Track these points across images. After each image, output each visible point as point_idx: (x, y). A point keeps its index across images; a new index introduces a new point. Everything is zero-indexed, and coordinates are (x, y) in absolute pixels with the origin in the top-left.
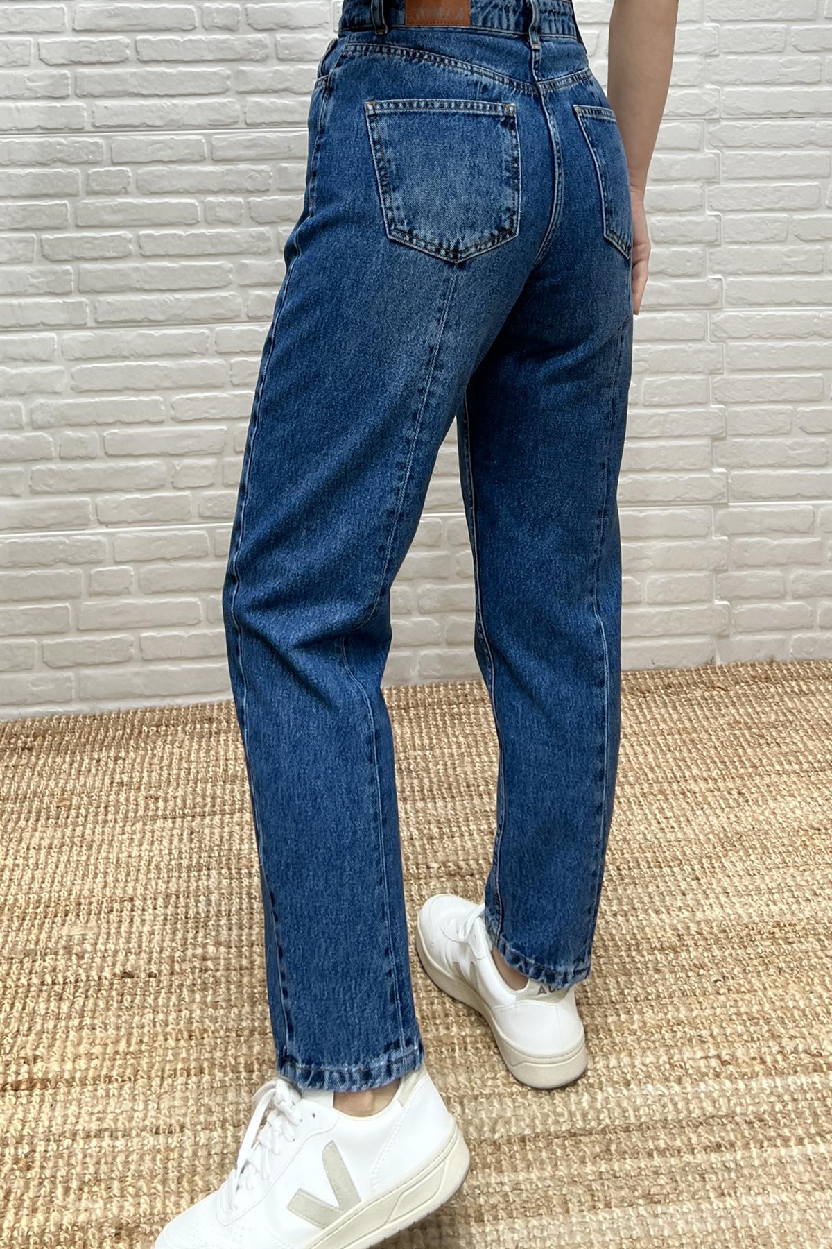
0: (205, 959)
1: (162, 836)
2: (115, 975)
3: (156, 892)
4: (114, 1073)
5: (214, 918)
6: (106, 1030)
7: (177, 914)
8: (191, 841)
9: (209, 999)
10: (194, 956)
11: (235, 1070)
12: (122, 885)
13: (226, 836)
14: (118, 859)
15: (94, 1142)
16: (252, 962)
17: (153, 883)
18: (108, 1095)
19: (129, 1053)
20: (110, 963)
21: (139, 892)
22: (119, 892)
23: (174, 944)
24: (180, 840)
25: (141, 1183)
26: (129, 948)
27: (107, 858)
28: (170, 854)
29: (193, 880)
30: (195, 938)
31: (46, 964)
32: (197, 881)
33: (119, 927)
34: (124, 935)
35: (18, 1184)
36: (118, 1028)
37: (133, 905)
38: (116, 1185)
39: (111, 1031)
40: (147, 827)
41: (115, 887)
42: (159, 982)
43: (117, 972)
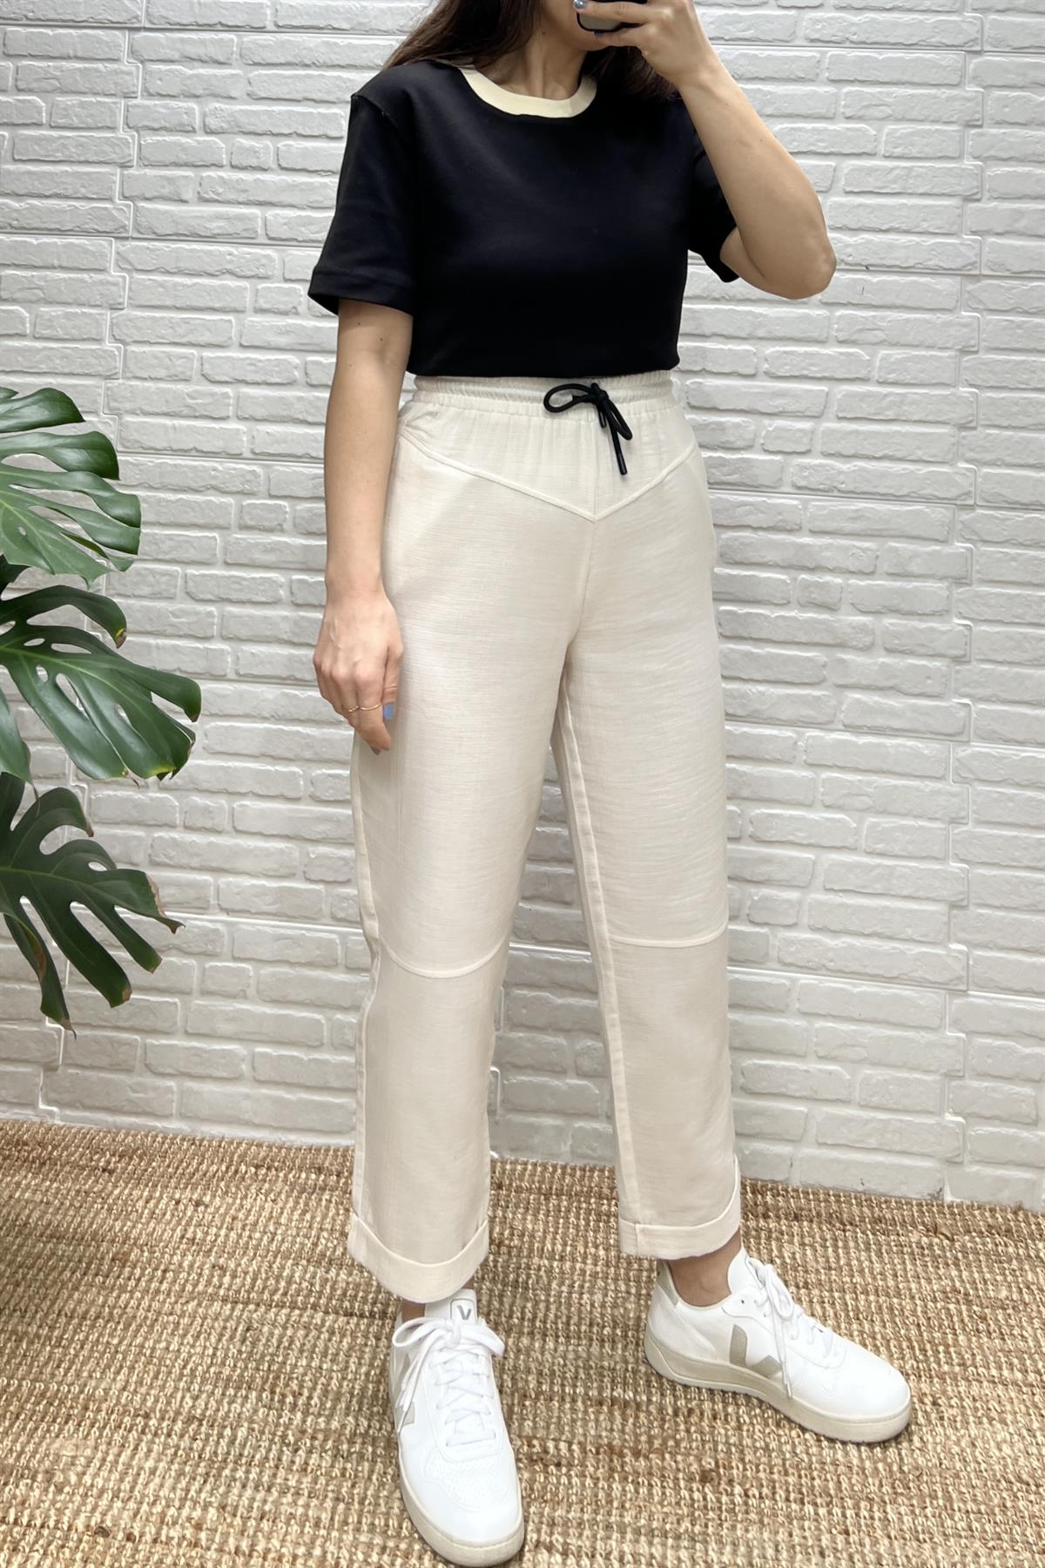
0: (198, 1527)
1: (213, 1327)
2: (89, 1527)
3: (178, 1413)
5: (231, 1466)
7: (191, 1449)
8: (243, 1341)
10: (189, 1519)
12: (143, 1390)
14: (153, 1349)
16: (252, 1548)
17: (179, 1395)
20: (89, 1507)
21: (159, 1406)
22: (138, 1398)
23: (172, 1495)
24: (232, 1338)
26: (119, 1490)
27: (142, 1346)
28: (214, 1354)
29: (226, 1400)
30: (200, 1491)
31: (18, 1492)
32: (230, 1403)
33: (119, 1455)
37: (146, 1425)
40: (200, 1310)
41: (135, 1392)
42: (136, 1551)
43: (93, 1523)
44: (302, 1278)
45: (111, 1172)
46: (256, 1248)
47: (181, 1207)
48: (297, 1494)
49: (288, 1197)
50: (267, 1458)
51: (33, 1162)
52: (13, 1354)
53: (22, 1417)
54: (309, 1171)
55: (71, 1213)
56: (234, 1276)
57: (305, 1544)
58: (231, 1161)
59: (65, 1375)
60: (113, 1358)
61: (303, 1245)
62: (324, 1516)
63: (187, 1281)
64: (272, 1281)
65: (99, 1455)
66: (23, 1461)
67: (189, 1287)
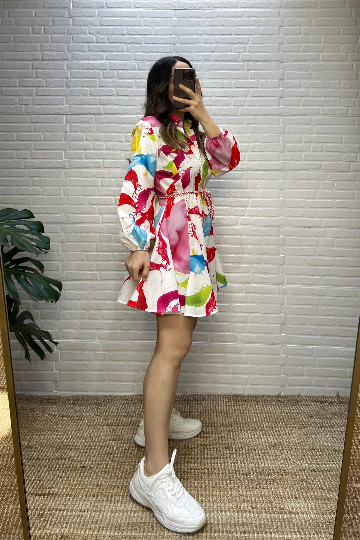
0: (107, 465)
1: (105, 430)
2: (80, 467)
3: (99, 446)
4: (73, 494)
5: (113, 454)
6: (74, 482)
7: (103, 452)
8: (113, 432)
9: (106, 476)
10: (104, 464)
11: (108, 497)
12: (90, 442)
13: (123, 432)
14: (91, 435)
15: (61, 512)
16: (121, 467)
17: (98, 443)
18: (69, 500)
19: (79, 489)
20: (80, 463)
21: (94, 445)
23: (100, 460)
24: (110, 432)
25: (72, 524)
26: (87, 460)
27: (88, 435)
28: (106, 435)
29: (110, 443)
30: (106, 459)
31: (62, 462)
33: (86, 454)
34: (86, 456)
35: (37, 521)
36: (77, 481)
37: (91, 448)
38: (65, 524)
39: (75, 482)
40: (101, 428)
41: (88, 443)
42: (93, 470)
43: (81, 466)
44: (126, 420)
45: (74, 404)
46: (113, 415)
47: (93, 409)
48: (130, 457)
49: (120, 405)
50: (122, 452)
51: (54, 403)
52: (56, 438)
53: (61, 449)
54: (124, 400)
55: (65, 412)
56: (108, 421)
57: (133, 466)
58: (104, 400)
59: (70, 441)
60: (81, 437)
61: (125, 414)
62: (137, 461)
63: (97, 423)
64: (118, 421)
65: (81, 454)
66: (62, 457)
67: (98, 424)
